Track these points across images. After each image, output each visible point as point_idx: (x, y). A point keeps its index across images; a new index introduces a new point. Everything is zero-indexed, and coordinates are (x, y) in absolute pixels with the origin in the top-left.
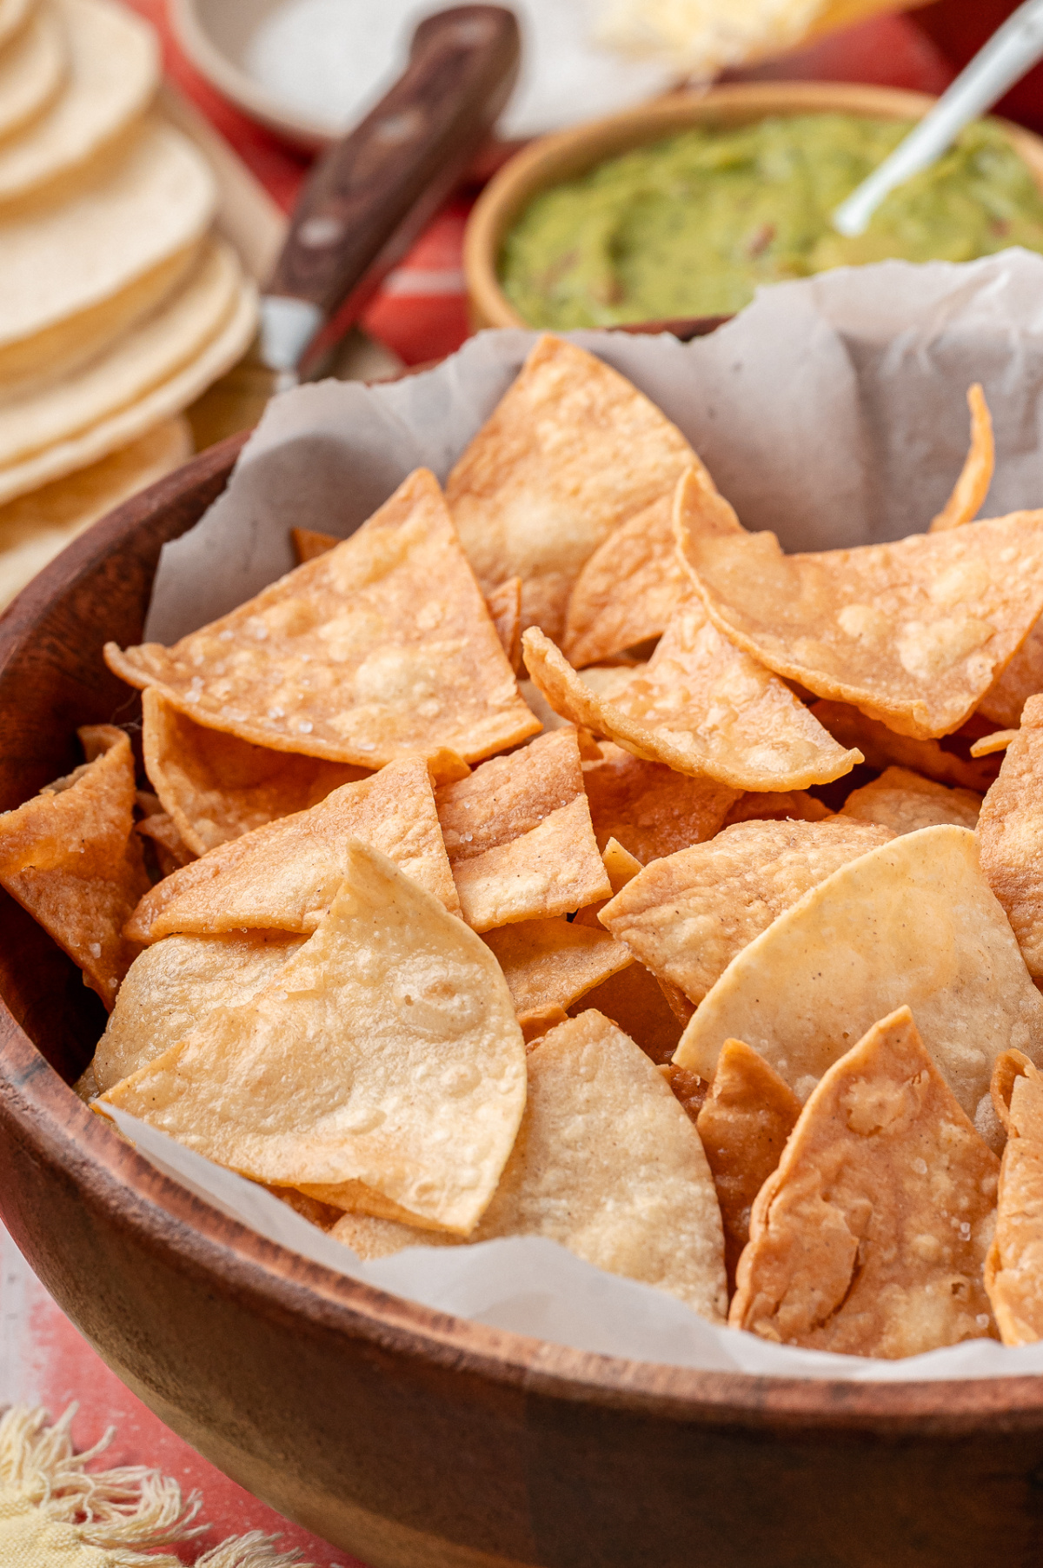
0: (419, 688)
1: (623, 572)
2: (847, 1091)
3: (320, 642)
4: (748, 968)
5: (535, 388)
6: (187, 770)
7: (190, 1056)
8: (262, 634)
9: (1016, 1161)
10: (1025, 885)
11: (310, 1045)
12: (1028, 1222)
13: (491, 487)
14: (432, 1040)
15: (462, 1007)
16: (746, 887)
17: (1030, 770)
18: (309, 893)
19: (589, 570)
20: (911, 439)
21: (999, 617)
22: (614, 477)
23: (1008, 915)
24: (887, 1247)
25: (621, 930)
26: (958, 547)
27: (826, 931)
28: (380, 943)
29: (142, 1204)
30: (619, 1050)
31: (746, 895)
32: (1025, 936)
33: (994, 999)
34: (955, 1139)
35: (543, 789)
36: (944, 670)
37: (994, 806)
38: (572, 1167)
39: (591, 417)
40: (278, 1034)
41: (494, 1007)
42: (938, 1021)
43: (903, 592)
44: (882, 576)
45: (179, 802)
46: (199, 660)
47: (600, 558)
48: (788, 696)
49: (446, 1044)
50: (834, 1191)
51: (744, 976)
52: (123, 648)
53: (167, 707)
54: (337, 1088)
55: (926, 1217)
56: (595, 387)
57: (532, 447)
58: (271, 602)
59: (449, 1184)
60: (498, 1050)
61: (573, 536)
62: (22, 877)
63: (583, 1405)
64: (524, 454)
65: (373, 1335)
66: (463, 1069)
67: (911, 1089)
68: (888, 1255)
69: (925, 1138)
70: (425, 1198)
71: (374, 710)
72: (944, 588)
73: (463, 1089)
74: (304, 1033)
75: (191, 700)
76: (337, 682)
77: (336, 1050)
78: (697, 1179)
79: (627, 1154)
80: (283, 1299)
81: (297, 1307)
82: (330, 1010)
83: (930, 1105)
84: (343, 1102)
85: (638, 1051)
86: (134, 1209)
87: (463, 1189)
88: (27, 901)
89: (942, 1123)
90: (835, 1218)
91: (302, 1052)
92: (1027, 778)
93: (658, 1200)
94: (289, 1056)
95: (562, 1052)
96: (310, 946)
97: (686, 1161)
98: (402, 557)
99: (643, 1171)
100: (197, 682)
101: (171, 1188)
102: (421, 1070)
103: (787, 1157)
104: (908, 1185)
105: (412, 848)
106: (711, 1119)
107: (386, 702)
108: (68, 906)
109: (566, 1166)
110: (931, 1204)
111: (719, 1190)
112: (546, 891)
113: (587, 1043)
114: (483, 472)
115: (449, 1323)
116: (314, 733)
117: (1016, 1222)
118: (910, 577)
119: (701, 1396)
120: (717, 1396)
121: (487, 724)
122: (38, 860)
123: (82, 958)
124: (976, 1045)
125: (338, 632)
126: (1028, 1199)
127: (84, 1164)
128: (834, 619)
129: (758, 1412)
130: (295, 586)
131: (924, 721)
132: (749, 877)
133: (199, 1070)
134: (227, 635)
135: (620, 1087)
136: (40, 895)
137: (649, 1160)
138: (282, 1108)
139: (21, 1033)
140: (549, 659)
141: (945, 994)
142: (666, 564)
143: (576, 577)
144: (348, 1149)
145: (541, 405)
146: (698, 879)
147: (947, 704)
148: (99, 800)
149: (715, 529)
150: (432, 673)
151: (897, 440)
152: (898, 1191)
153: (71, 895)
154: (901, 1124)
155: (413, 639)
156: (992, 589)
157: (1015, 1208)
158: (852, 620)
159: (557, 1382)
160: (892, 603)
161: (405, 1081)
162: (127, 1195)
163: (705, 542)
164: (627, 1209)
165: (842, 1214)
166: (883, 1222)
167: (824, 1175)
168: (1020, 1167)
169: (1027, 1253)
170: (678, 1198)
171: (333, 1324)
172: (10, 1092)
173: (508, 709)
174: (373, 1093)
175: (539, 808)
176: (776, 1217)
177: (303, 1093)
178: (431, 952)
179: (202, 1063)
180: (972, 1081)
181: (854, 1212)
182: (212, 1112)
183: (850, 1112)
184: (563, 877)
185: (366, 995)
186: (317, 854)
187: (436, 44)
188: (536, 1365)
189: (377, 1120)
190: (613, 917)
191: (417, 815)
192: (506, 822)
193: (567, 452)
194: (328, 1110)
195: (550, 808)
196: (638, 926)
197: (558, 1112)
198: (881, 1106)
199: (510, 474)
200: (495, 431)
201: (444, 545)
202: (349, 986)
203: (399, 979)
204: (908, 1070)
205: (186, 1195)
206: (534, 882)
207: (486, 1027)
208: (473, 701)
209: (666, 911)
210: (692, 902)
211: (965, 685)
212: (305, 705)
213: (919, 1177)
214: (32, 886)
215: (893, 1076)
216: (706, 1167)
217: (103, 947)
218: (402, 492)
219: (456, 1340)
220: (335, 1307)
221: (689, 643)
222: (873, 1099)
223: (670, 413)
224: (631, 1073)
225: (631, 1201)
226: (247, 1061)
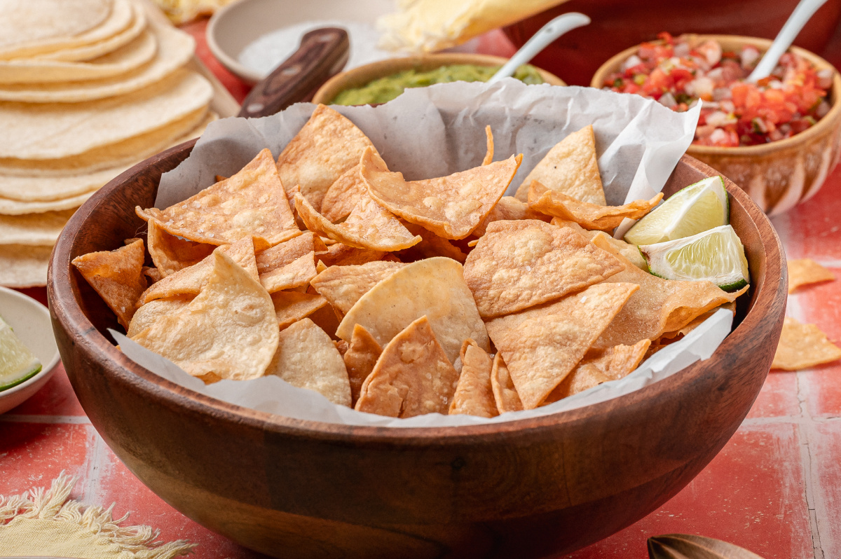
0: (257, 222)
1: (343, 190)
2: (401, 346)
3: (221, 208)
4: (366, 301)
5: (315, 124)
6: (165, 251)
7: (152, 333)
8: (199, 207)
9: (465, 374)
10: (480, 284)
11: (198, 329)
12: (467, 393)
13: (295, 159)
14: (245, 327)
15: (256, 314)
16: (369, 277)
17: (487, 245)
18: (203, 280)
19: (330, 189)
20: (466, 152)
21: (484, 200)
22: (342, 155)
23: (473, 295)
24: (414, 403)
25: (318, 288)
26: (472, 176)
27: (397, 290)
28: (227, 293)
29: (126, 372)
30: (316, 331)
31: (369, 280)
32: (479, 302)
33: (465, 322)
34: (443, 367)
35: (298, 249)
36: (461, 218)
37: (471, 257)
38: (295, 371)
39: (335, 133)
40: (186, 324)
41: (268, 313)
42: (442, 328)
43: (449, 192)
44: (442, 187)
45: (160, 262)
46: (173, 215)
47: (335, 185)
48: (397, 222)
49: (250, 328)
50: (394, 382)
51: (365, 304)
52: (143, 209)
53: (158, 228)
54: (207, 344)
55: (430, 395)
56: (337, 123)
57: (311, 144)
58: (203, 196)
59: (246, 373)
60: (269, 329)
61: (325, 176)
62: (95, 278)
63: (285, 435)
64: (309, 147)
65: (209, 412)
66: (255, 336)
67: (426, 347)
68: (415, 407)
69: (431, 366)
70: (236, 378)
71: (239, 230)
72: (464, 191)
73: (255, 342)
74: (196, 325)
75: (168, 226)
76: (226, 221)
77: (208, 331)
78: (343, 377)
79: (315, 367)
80: (176, 401)
81: (181, 404)
82: (207, 317)
83: (434, 353)
84: (209, 349)
85: (323, 332)
86: (124, 374)
87: (251, 375)
88: (97, 287)
89: (438, 361)
90: (394, 391)
91: (194, 331)
92: (485, 248)
93: (326, 383)
94: (190, 332)
95: (294, 332)
96: (201, 296)
97: (338, 370)
98: (256, 179)
99: (321, 373)
100: (171, 221)
101: (137, 368)
102: (240, 337)
103: (376, 368)
104: (424, 383)
105: (243, 264)
106: (349, 356)
107: (244, 227)
108: (113, 292)
109: (292, 370)
110: (433, 390)
111: (351, 383)
112: (293, 279)
113: (303, 329)
114: (292, 154)
115: (238, 408)
116: (214, 237)
117: (462, 393)
118: (453, 187)
119: (328, 431)
120: (335, 431)
121: (282, 234)
122: (101, 273)
123: (118, 311)
124: (456, 338)
125: (228, 205)
126: (468, 386)
127: (106, 360)
128: (421, 201)
129: (349, 436)
130: (213, 190)
131: (449, 232)
132: (371, 275)
133: (155, 337)
134: (185, 206)
135: (315, 344)
136: (101, 286)
137: (323, 369)
138: (185, 350)
139: (87, 320)
140: (303, 203)
141: (445, 319)
142: (360, 186)
143: (326, 192)
144: (210, 364)
145: (316, 129)
146: (351, 273)
147: (461, 229)
148: (128, 257)
149: (377, 169)
150: (262, 218)
151: (461, 152)
152: (420, 385)
153: (115, 288)
154: (422, 360)
155: (256, 206)
156: (483, 189)
157: (462, 388)
158: (428, 202)
159: (276, 426)
160: (445, 196)
161: (233, 340)
162: (121, 370)
163: (373, 173)
164: (314, 386)
165: (396, 389)
166: (414, 395)
167: (390, 375)
168: (466, 375)
169: (465, 403)
170: (334, 383)
171: (195, 409)
172: (81, 338)
173: (291, 229)
174: (221, 345)
175: (296, 255)
176: (371, 388)
177: (194, 345)
178: (245, 295)
179: (156, 335)
180: (454, 351)
181: (401, 390)
182: (159, 352)
183: (402, 353)
184: (300, 274)
185: (221, 311)
186: (208, 268)
187: (311, 42)
188: (269, 421)
189: (222, 353)
190: (316, 282)
191: (246, 253)
192: (283, 260)
193: (325, 146)
194: (202, 351)
195: (300, 255)
196: (325, 286)
197: (290, 352)
198: (414, 351)
199: (302, 155)
200: (298, 140)
201: (272, 175)
202: (215, 309)
203: (233, 305)
204: (426, 340)
205: (143, 369)
206: (290, 276)
207: (265, 321)
208: (278, 227)
209: (336, 282)
210: (347, 280)
211: (469, 223)
212: (212, 228)
213: (429, 380)
214: (99, 282)
215: (420, 342)
216: (346, 373)
217: (126, 309)
218: (257, 157)
219: (239, 413)
220: (195, 403)
221: (364, 209)
222: (411, 348)
223: (365, 133)
224: (320, 339)
225: (316, 383)
226: (173, 335)
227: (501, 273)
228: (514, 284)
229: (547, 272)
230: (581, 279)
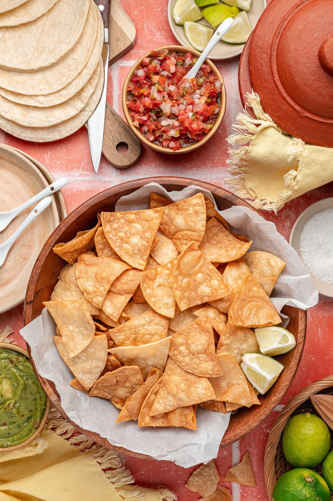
1: (184, 238)
22: (192, 224)
47: (182, 233)
57: (187, 210)
61: (181, 227)
79: (96, 357)
93: (96, 364)
97: (103, 361)
99: (97, 360)
106: (111, 359)
109: (88, 354)
135: (101, 349)
143: (178, 232)
170: (99, 365)
193: (190, 215)
199: (182, 211)
225: (92, 363)
227: (182, 348)
228: (183, 356)
229: (195, 362)
230: (203, 374)
